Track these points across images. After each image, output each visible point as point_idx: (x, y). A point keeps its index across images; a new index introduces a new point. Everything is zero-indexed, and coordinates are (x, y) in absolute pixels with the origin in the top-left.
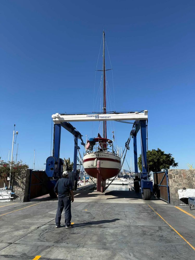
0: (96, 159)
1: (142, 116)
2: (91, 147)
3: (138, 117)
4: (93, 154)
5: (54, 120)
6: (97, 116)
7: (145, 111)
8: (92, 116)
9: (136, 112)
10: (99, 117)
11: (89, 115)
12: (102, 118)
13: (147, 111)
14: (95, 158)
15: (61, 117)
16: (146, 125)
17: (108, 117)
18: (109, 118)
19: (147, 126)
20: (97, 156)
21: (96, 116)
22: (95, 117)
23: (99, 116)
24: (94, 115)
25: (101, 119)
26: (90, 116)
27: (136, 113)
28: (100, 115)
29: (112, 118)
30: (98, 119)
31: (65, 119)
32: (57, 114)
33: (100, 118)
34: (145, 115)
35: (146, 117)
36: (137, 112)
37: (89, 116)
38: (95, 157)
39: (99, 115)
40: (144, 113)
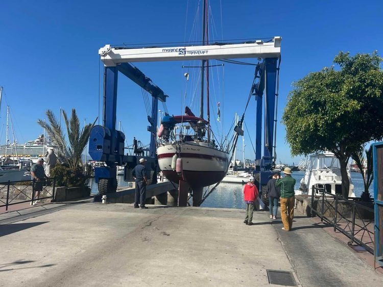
0: (176, 155)
1: (270, 48)
2: (165, 132)
3: (262, 52)
4: (170, 146)
5: (102, 58)
6: (183, 49)
7: (276, 37)
8: (173, 50)
9: (257, 41)
10: (185, 52)
11: (167, 48)
12: (192, 53)
13: (279, 37)
14: (173, 154)
15: (116, 52)
16: (277, 67)
17: (203, 52)
18: (205, 54)
19: (278, 69)
20: (177, 149)
21: (180, 49)
22: (178, 53)
23: (187, 50)
24: (176, 48)
25: (190, 55)
26: (169, 50)
27: (258, 43)
28: (188, 48)
29: (210, 53)
30: (183, 55)
31: (122, 57)
32: (108, 46)
33: (187, 55)
34: (275, 46)
35: (278, 50)
36: (260, 41)
37: (167, 50)
38: (173, 151)
39: (186, 47)
40: (273, 43)
